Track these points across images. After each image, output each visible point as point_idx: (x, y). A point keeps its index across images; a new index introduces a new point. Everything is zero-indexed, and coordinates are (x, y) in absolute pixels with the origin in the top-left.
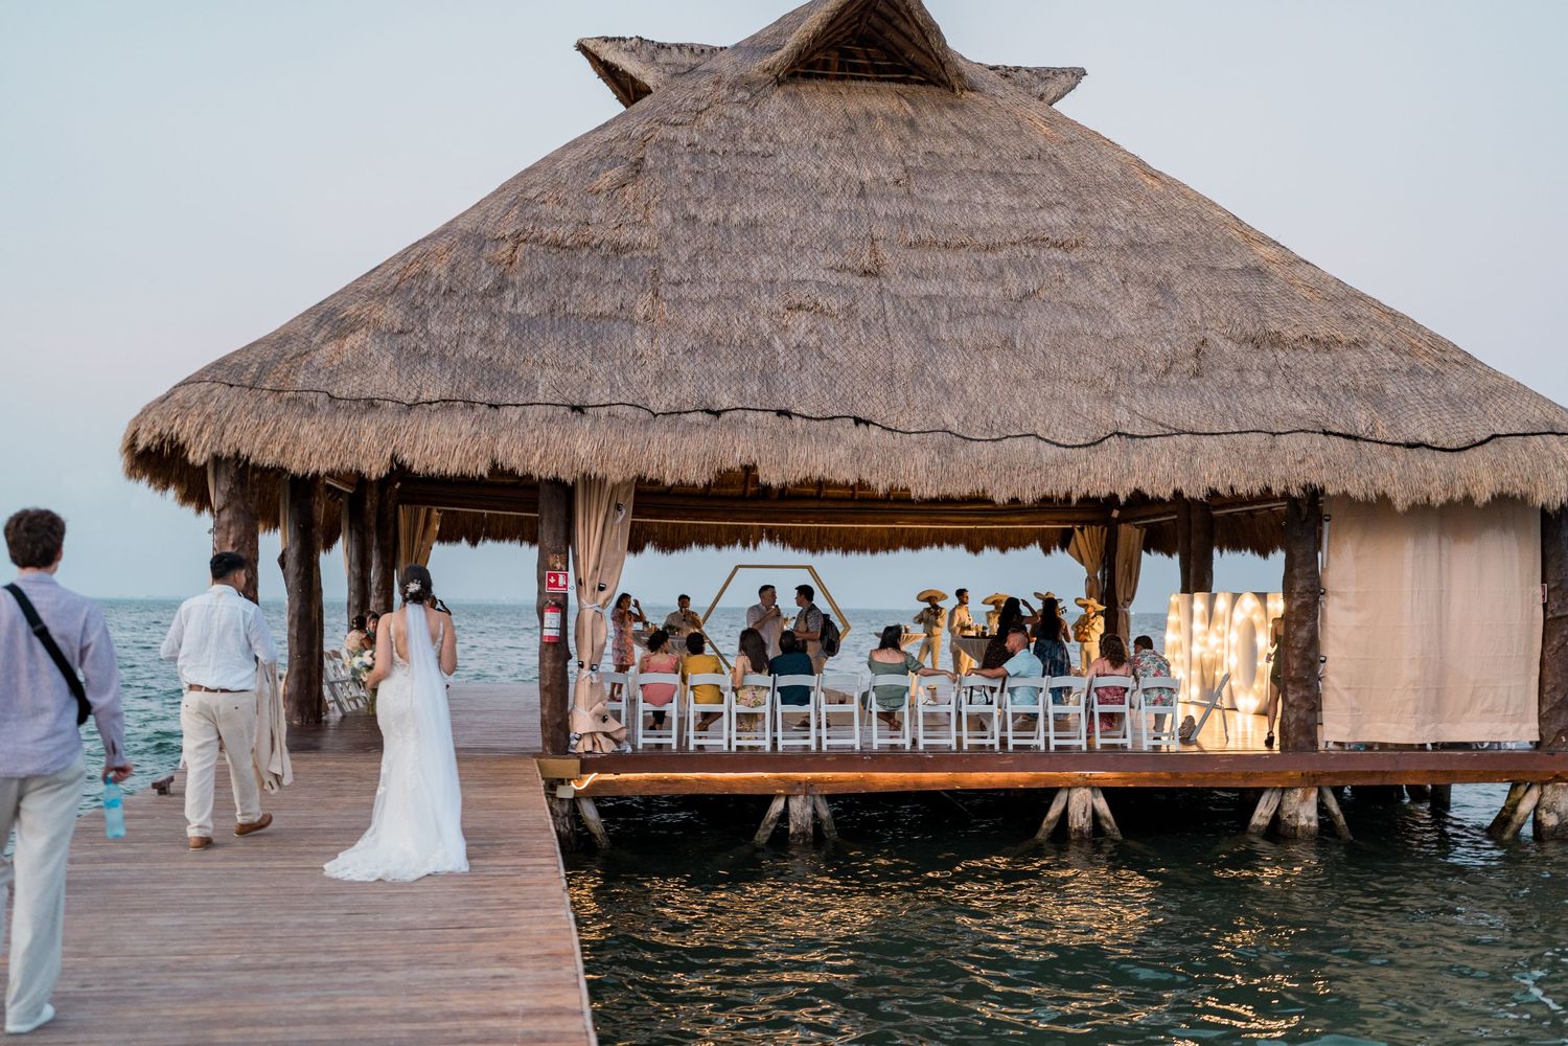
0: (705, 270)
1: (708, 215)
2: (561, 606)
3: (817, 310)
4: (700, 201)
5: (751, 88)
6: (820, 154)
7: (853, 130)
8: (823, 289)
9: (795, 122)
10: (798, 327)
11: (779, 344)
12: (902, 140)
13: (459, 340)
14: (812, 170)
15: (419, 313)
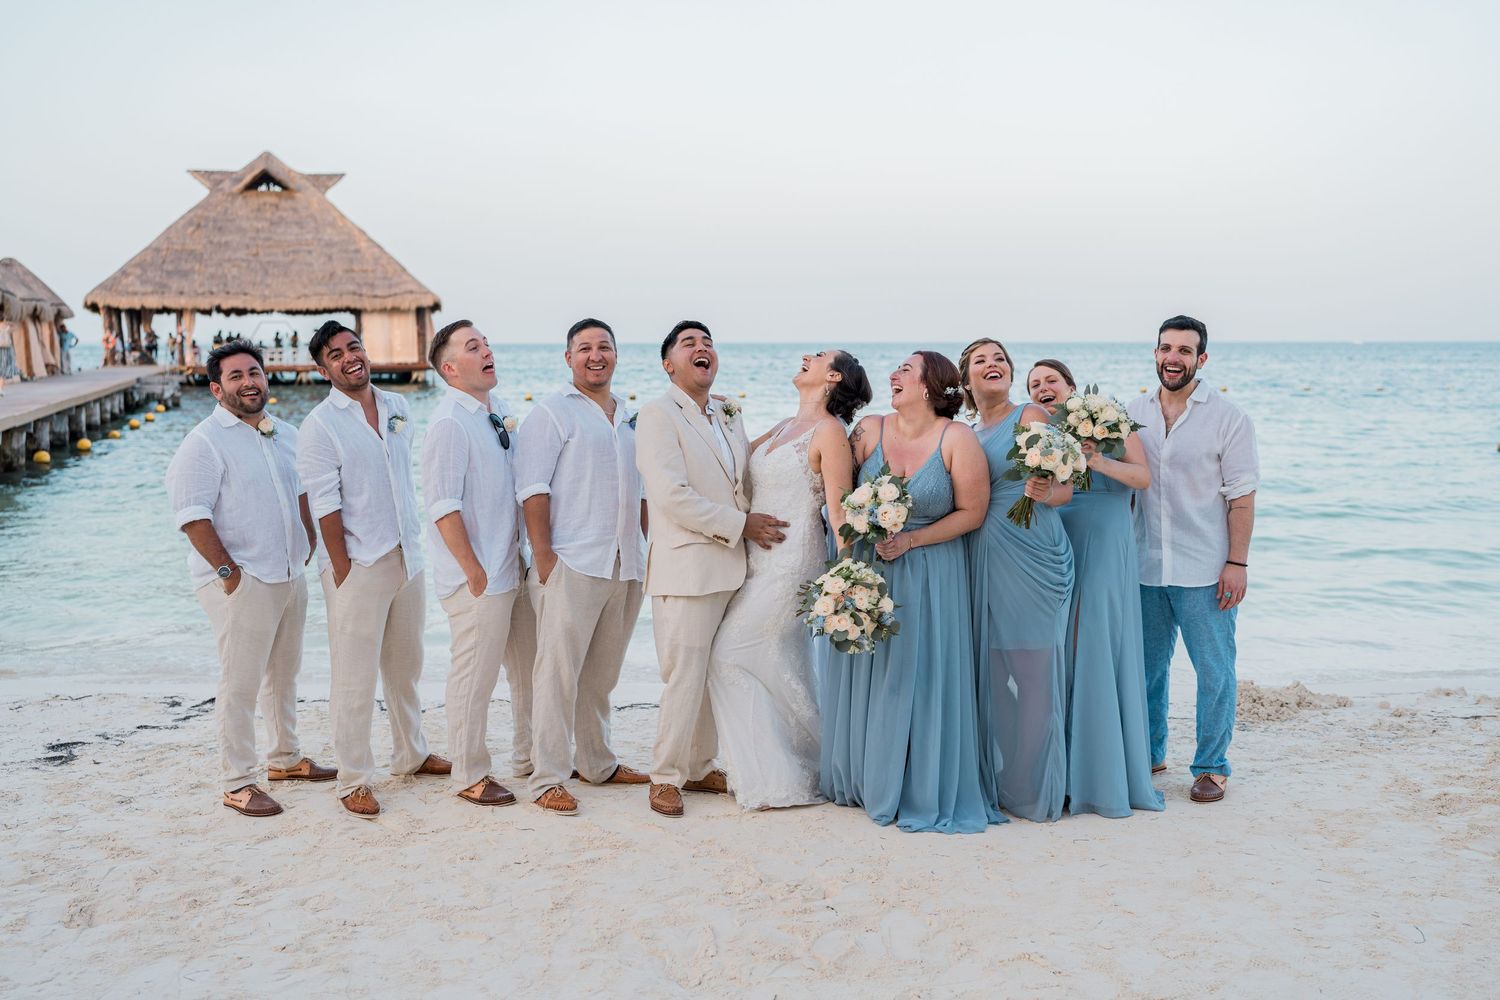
0: (214, 256)
2: (182, 333)
3: (240, 266)
4: (214, 236)
5: (233, 196)
6: (248, 219)
7: (259, 210)
8: (243, 260)
9: (244, 207)
10: (235, 271)
11: (229, 276)
12: (273, 213)
13: (155, 277)
14: (245, 224)
15: (145, 271)
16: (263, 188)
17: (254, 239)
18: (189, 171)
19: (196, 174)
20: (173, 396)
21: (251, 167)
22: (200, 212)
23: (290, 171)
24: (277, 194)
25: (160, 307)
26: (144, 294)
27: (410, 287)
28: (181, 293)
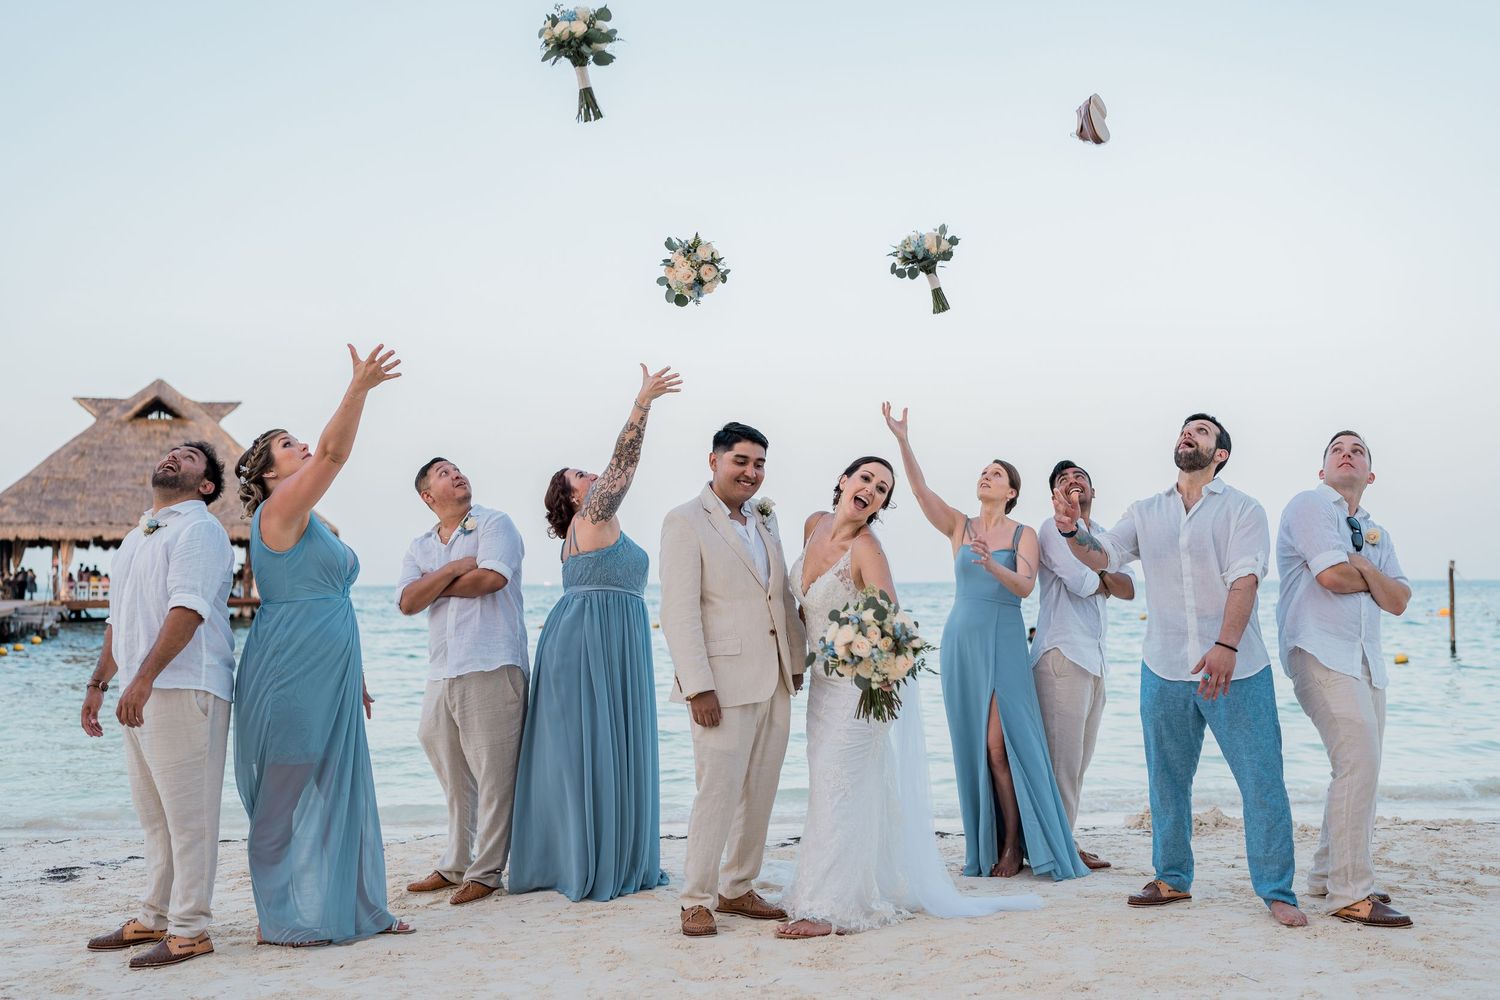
0: (97, 485)
1: (100, 469)
2: (57, 567)
3: (125, 497)
4: (99, 465)
5: (121, 424)
6: (137, 447)
7: (149, 438)
8: (128, 490)
9: (132, 436)
10: (119, 501)
11: (113, 506)
12: (163, 441)
13: (32, 507)
14: (133, 453)
15: (22, 500)
16: (154, 416)
17: (142, 468)
18: (74, 399)
19: (82, 402)
20: (51, 628)
21: (142, 394)
22: (85, 440)
23: (183, 399)
24: (168, 422)
25: (37, 538)
26: (19, 524)
28: (60, 524)
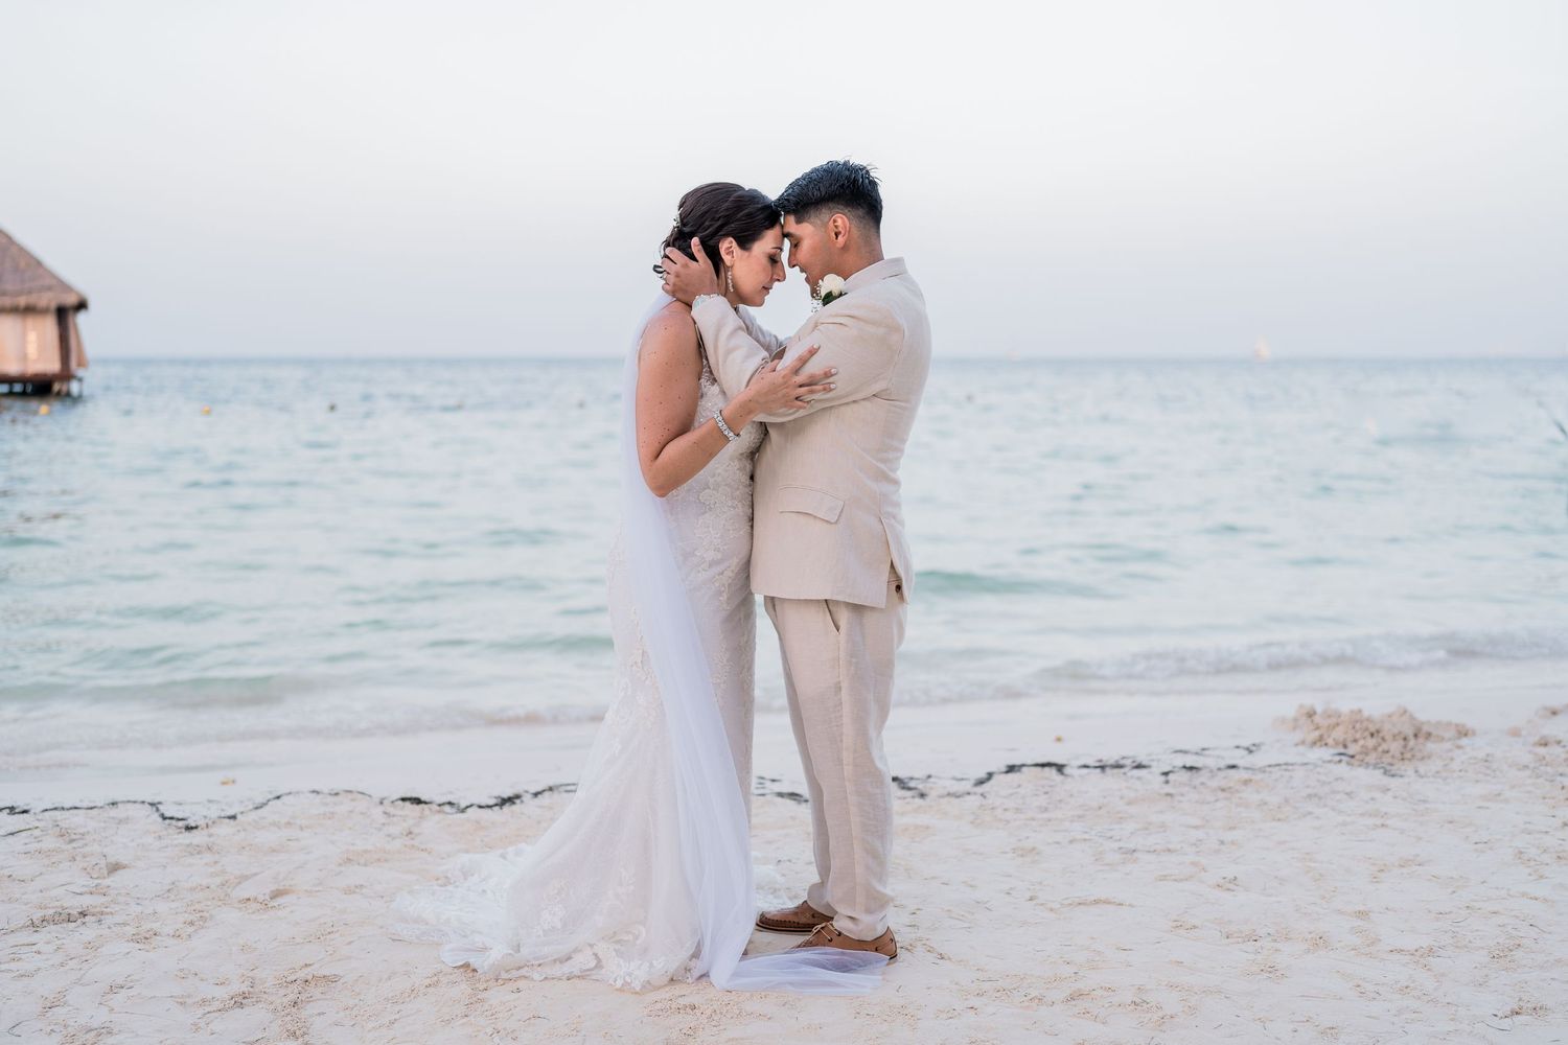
27: (48, 282)
